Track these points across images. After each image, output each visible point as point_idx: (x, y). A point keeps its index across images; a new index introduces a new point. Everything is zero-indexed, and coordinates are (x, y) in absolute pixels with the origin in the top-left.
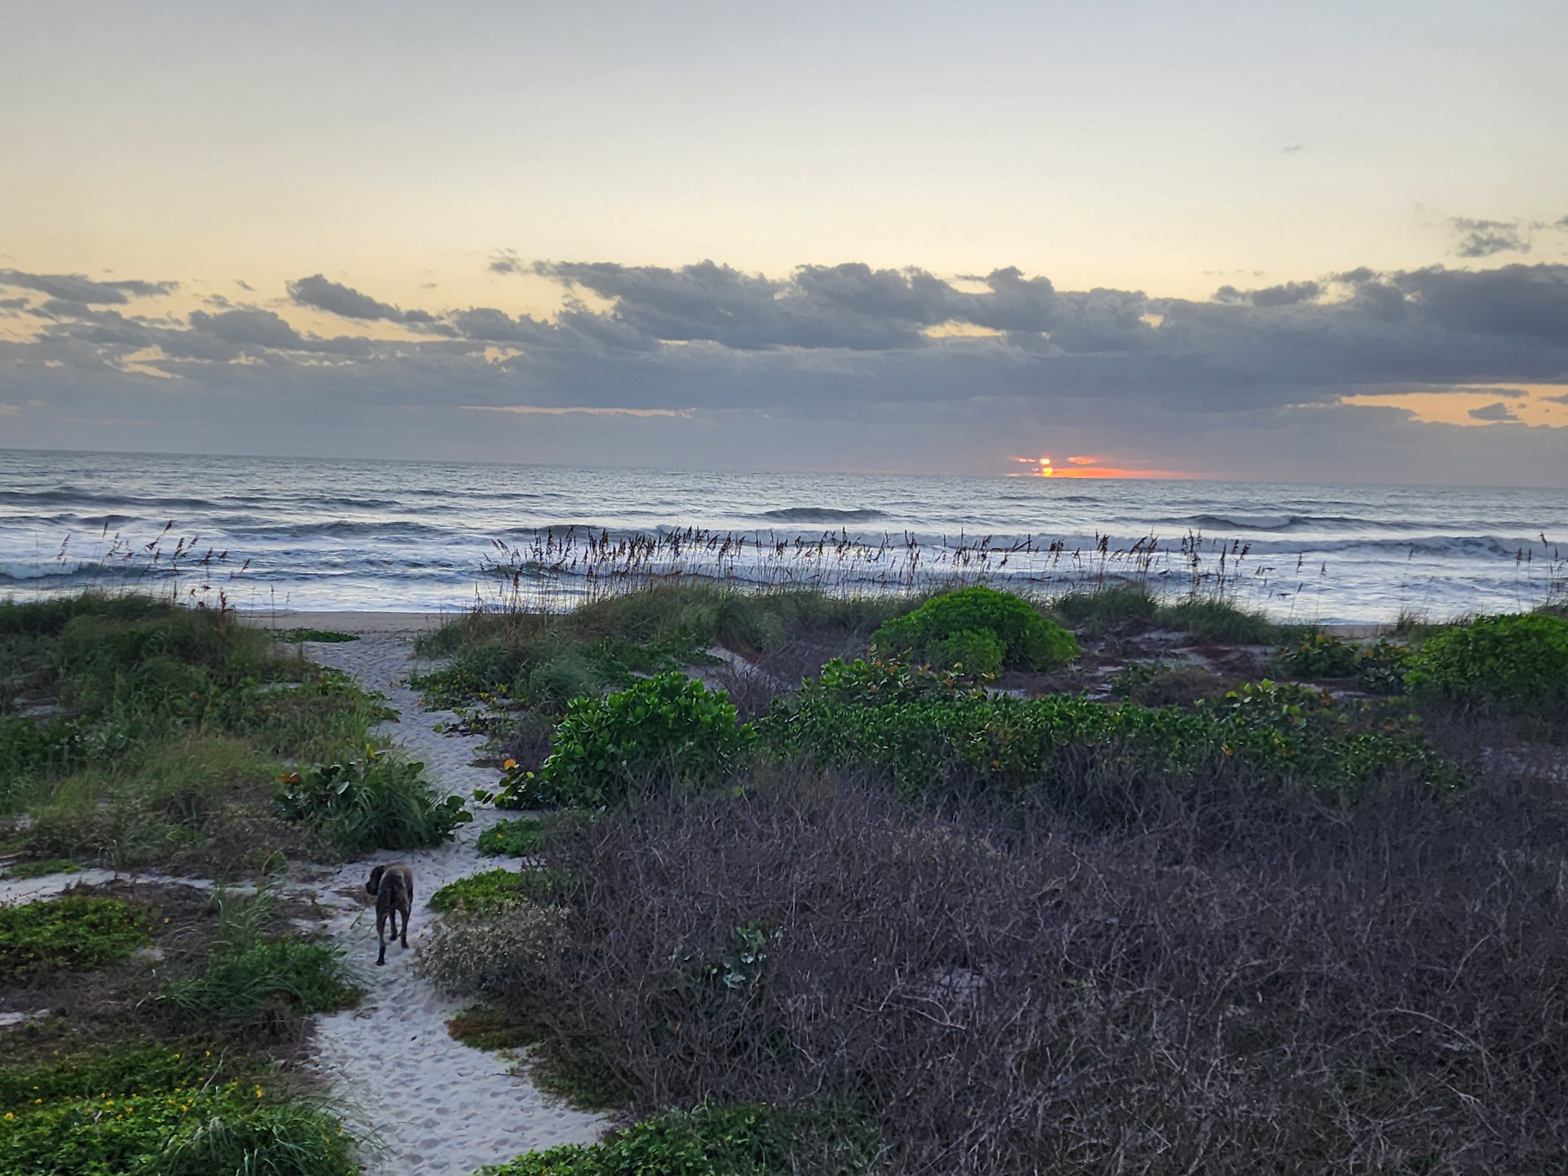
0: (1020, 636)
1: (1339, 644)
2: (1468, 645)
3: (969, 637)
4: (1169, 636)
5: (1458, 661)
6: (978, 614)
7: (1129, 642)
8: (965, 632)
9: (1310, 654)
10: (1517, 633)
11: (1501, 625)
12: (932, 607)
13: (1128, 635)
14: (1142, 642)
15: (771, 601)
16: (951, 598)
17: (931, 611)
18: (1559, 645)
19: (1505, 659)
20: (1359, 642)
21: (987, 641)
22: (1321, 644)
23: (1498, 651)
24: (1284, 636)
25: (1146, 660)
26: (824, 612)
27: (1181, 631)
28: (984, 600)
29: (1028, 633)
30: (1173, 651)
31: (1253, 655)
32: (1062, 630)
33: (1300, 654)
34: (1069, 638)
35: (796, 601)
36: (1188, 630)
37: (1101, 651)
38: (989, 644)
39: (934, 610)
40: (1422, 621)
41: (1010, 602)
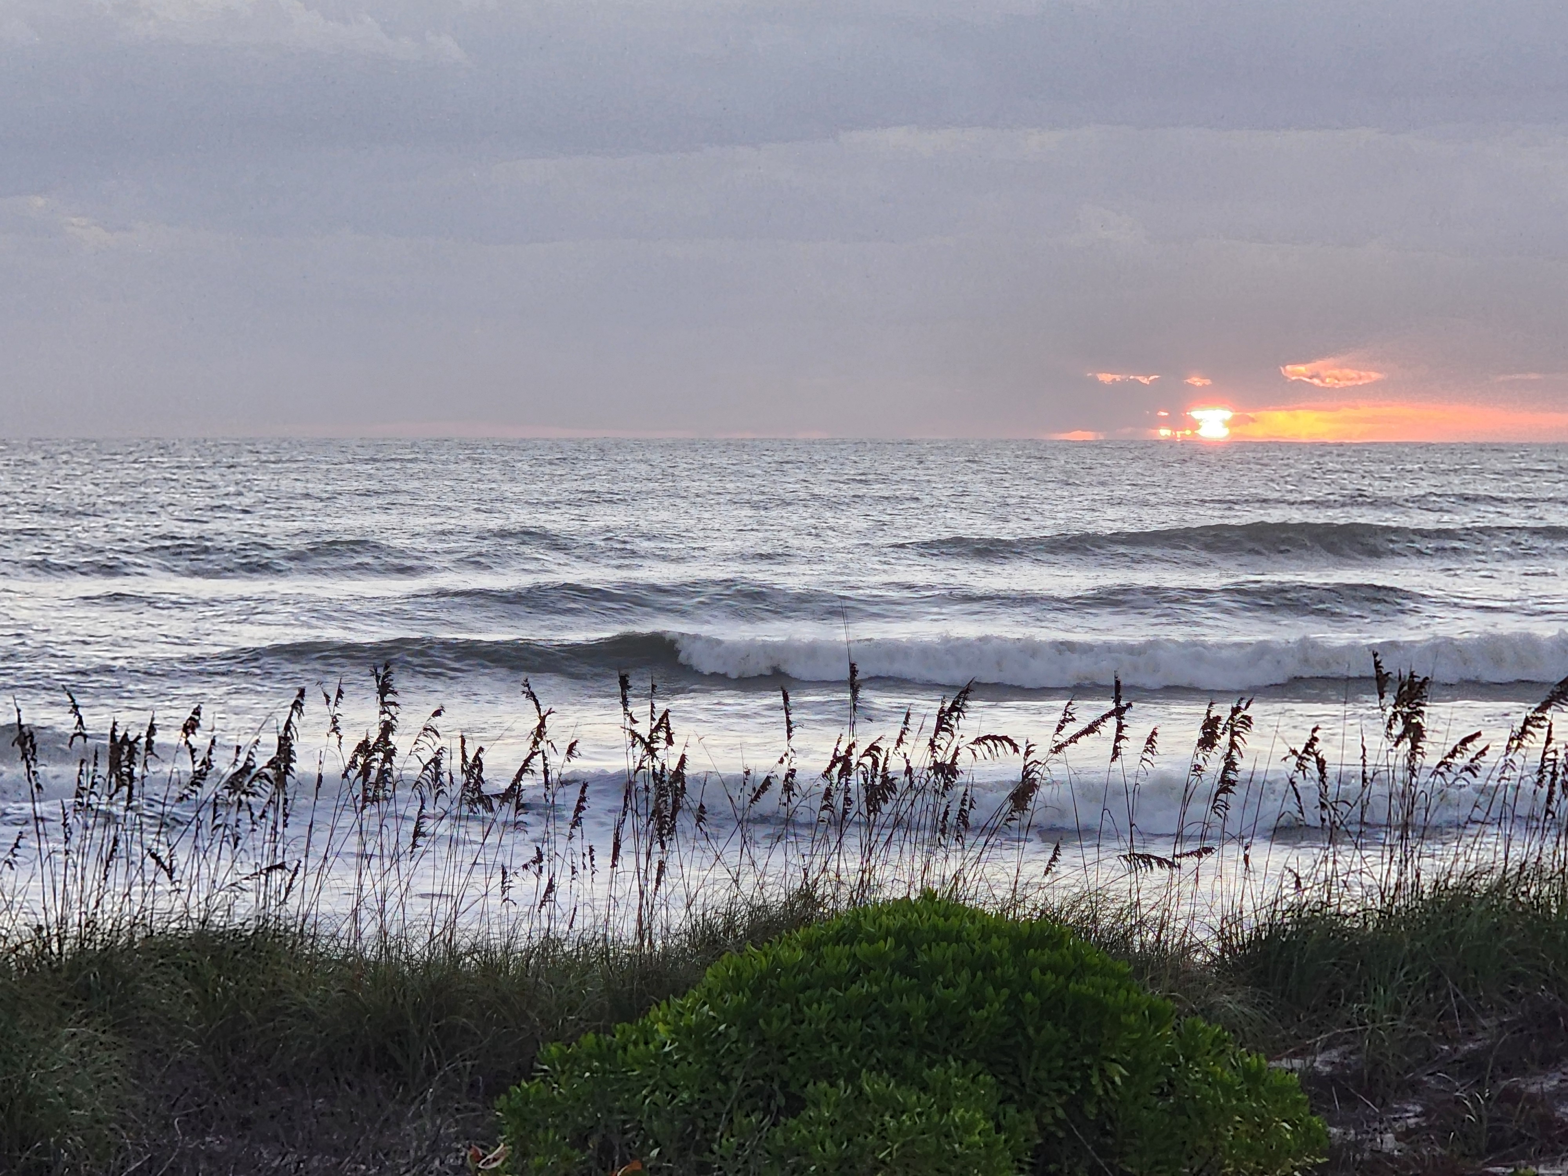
0: (1087, 1090)
3: (885, 1102)
6: (917, 1006)
7: (1511, 1096)
8: (871, 1084)
12: (736, 984)
13: (1507, 1071)
15: (93, 976)
16: (810, 946)
17: (731, 1000)
21: (958, 1114)
26: (307, 1016)
28: (943, 952)
29: (1118, 1076)
32: (1252, 1061)
34: (1279, 1091)
35: (195, 976)
37: (1404, 1136)
38: (968, 1128)
39: (743, 999)
41: (1046, 956)
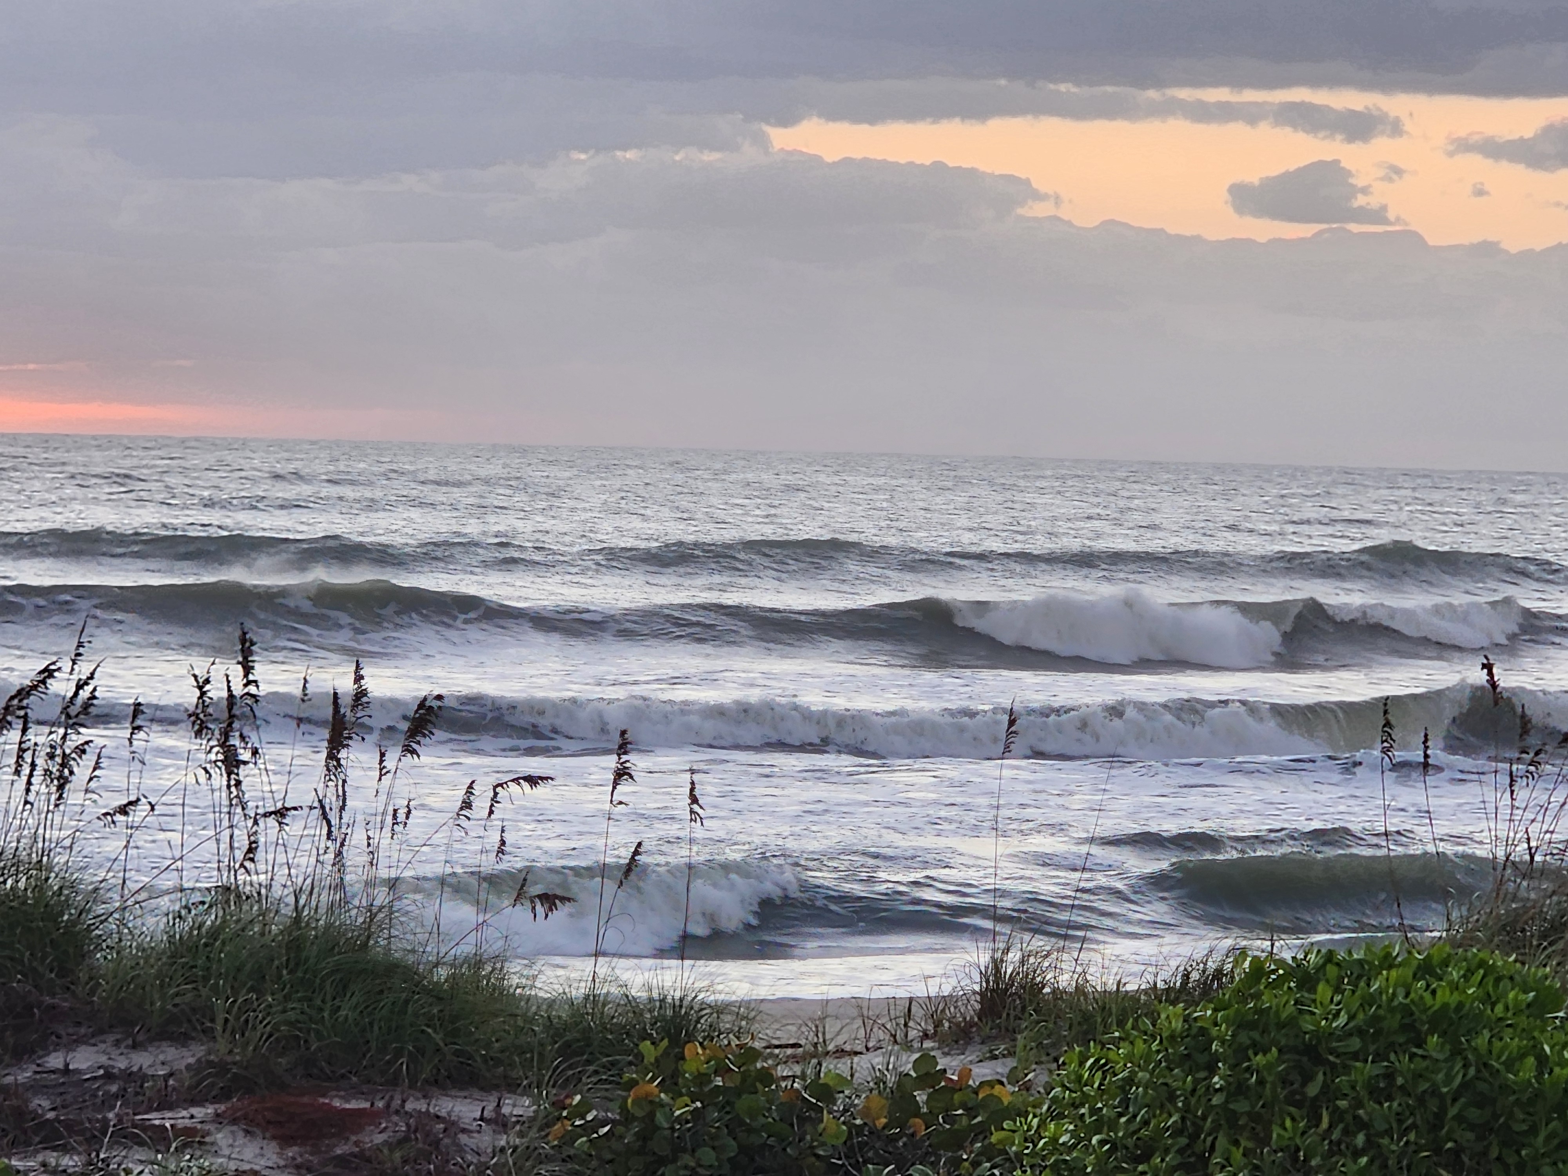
1: (766, 1077)
2: (1212, 1070)
4: (142, 1060)
5: (1178, 1132)
9: (660, 1118)
10: (1376, 1019)
11: (1323, 991)
14: (35, 1087)
18: (1509, 1065)
19: (1337, 1116)
20: (842, 1067)
22: (702, 1079)
23: (1313, 1090)
24: (567, 1051)
25: (52, 1158)
27: (182, 1040)
30: (155, 1118)
31: (452, 1126)
33: (627, 1118)
36: (209, 1034)
40: (1065, 981)
